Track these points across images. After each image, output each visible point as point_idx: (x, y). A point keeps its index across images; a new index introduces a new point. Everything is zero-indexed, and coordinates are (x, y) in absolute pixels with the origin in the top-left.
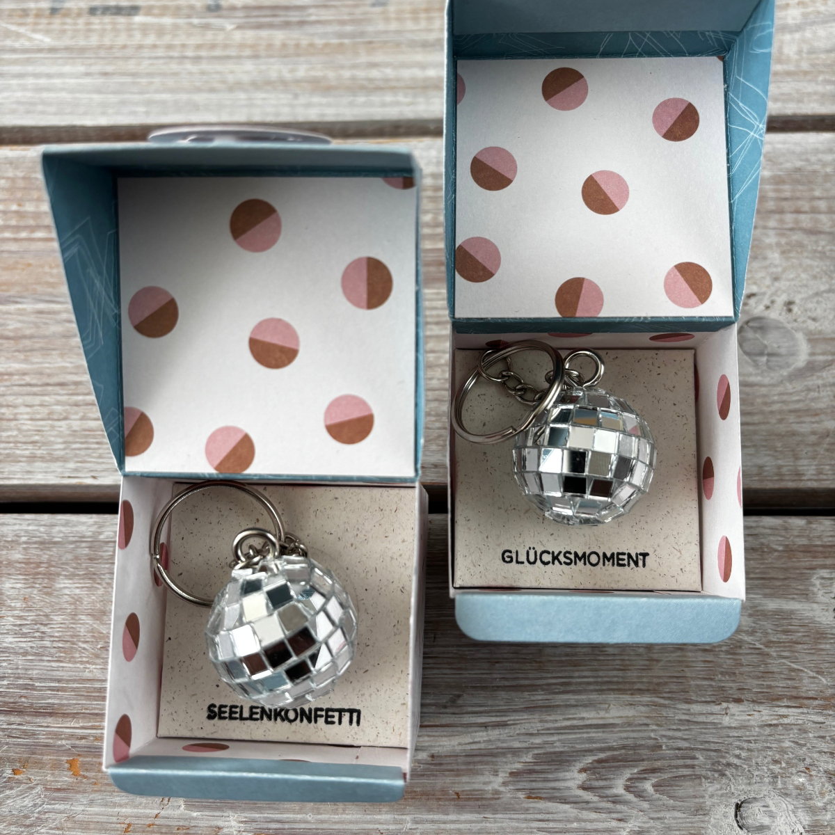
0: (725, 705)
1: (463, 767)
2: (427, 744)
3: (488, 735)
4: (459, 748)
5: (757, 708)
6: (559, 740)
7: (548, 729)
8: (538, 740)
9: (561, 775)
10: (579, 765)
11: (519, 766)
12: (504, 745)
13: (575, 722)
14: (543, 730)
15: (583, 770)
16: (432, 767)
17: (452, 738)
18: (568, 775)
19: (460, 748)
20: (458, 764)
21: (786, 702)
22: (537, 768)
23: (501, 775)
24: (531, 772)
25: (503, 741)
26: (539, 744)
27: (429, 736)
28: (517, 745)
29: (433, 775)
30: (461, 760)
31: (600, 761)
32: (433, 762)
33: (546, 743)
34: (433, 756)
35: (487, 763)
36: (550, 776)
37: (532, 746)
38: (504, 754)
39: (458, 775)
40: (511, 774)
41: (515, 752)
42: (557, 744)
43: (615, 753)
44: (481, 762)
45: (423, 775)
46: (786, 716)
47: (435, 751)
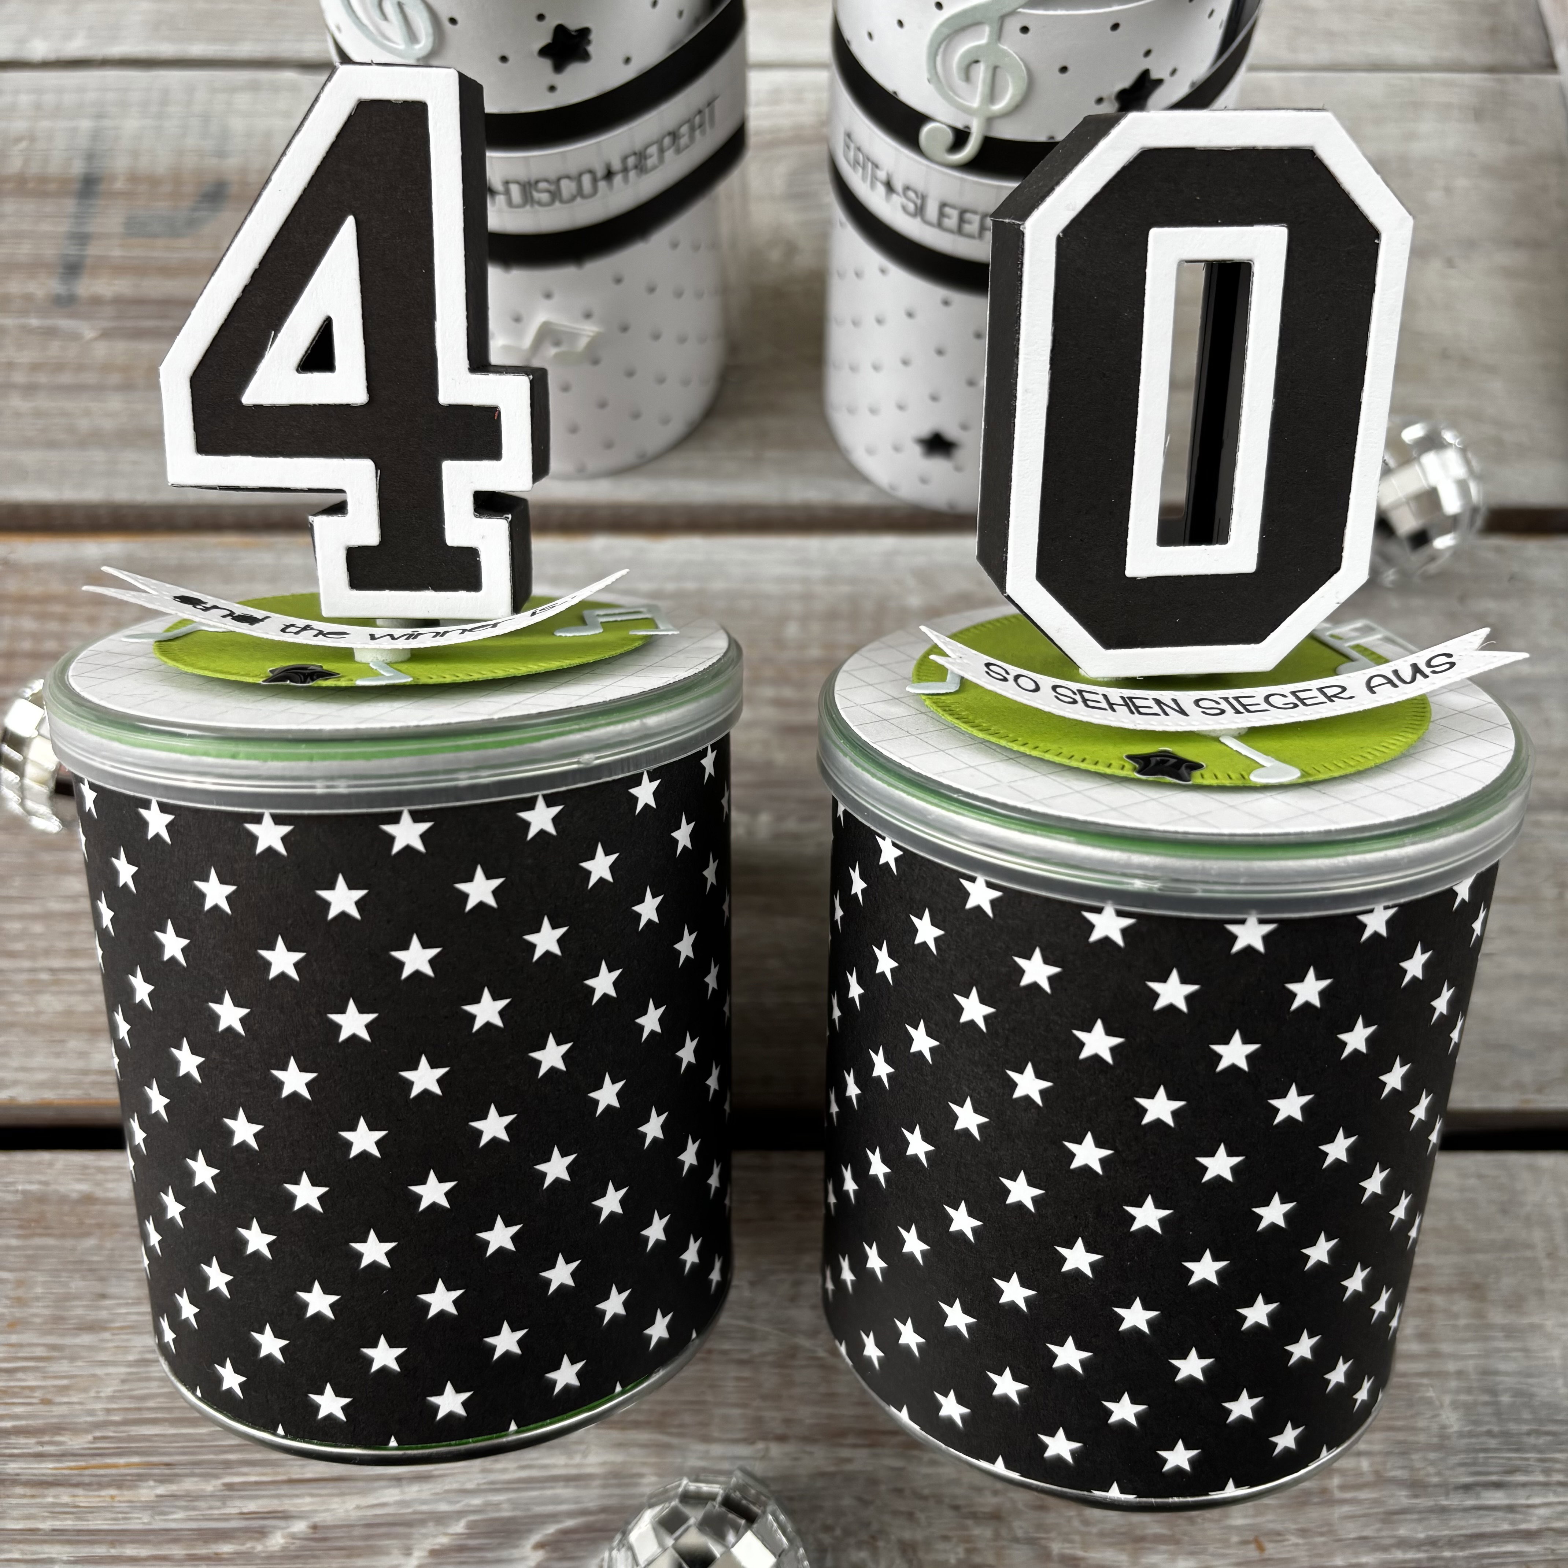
0: (760, 1445)
1: (360, 1543)
2: (307, 1508)
3: (403, 1493)
4: (355, 1515)
5: (808, 1448)
6: (509, 1501)
7: (492, 1483)
8: (477, 1501)
9: (504, 1554)
10: (536, 1538)
11: (444, 1540)
12: (425, 1508)
13: (534, 1473)
14: (484, 1484)
15: (540, 1546)
16: (313, 1544)
17: (347, 1498)
18: (516, 1553)
19: (360, 1513)
20: (351, 1538)
21: (851, 1440)
22: (472, 1542)
23: (417, 1554)
24: (461, 1549)
25: (424, 1502)
26: (477, 1506)
27: (312, 1495)
28: (443, 1507)
29: (314, 1557)
30: (357, 1532)
31: (565, 1532)
32: (317, 1536)
33: (487, 1504)
34: (315, 1527)
35: (396, 1536)
36: (489, 1555)
37: (466, 1508)
38: (422, 1522)
39: (349, 1556)
40: (434, 1553)
41: (441, 1519)
42: (505, 1506)
43: (591, 1518)
44: (388, 1536)
45: (297, 1557)
46: (849, 1460)
47: (318, 1519)
